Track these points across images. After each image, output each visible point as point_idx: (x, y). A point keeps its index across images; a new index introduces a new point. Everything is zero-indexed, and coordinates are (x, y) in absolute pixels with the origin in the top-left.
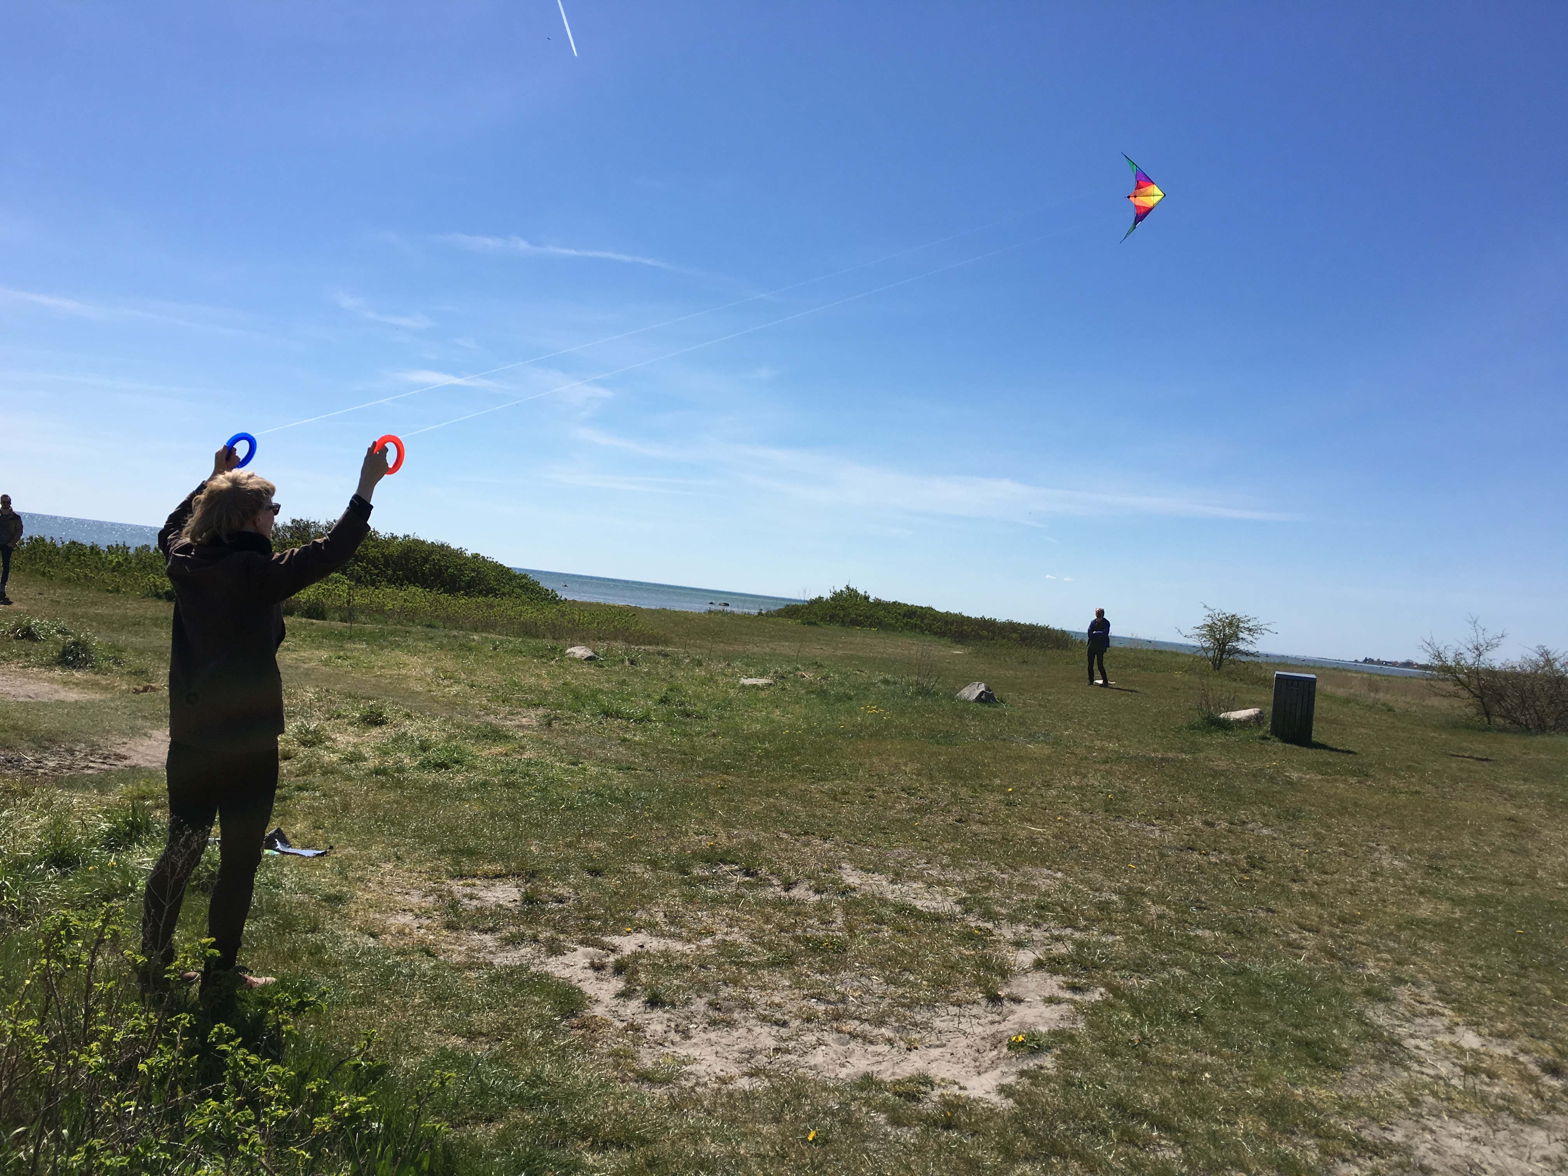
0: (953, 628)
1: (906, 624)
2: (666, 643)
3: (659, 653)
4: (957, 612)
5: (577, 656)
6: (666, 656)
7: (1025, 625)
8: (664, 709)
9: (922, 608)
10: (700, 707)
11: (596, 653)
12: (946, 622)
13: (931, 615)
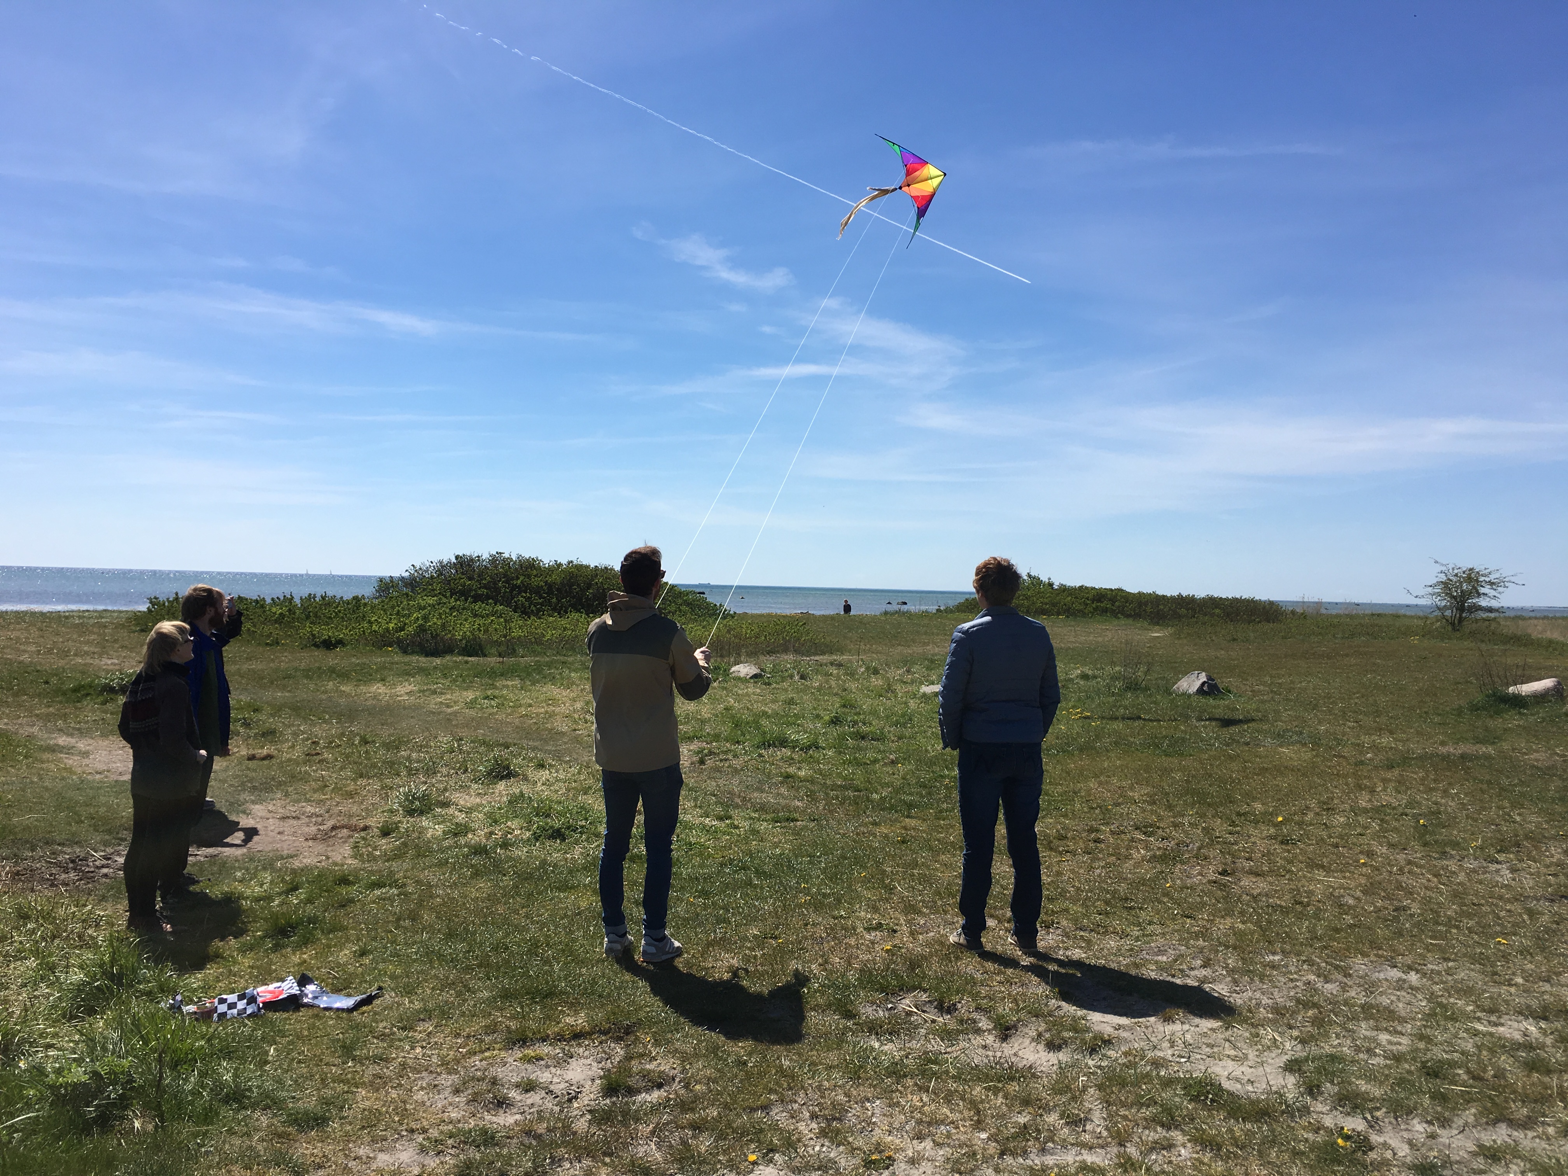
0: (1149, 609)
1: (1095, 609)
2: (841, 650)
3: (832, 664)
4: (1150, 591)
5: (742, 675)
6: (840, 665)
7: (1227, 599)
8: (835, 731)
9: (1111, 590)
10: (876, 725)
11: (762, 670)
12: (1140, 604)
13: (1122, 597)
